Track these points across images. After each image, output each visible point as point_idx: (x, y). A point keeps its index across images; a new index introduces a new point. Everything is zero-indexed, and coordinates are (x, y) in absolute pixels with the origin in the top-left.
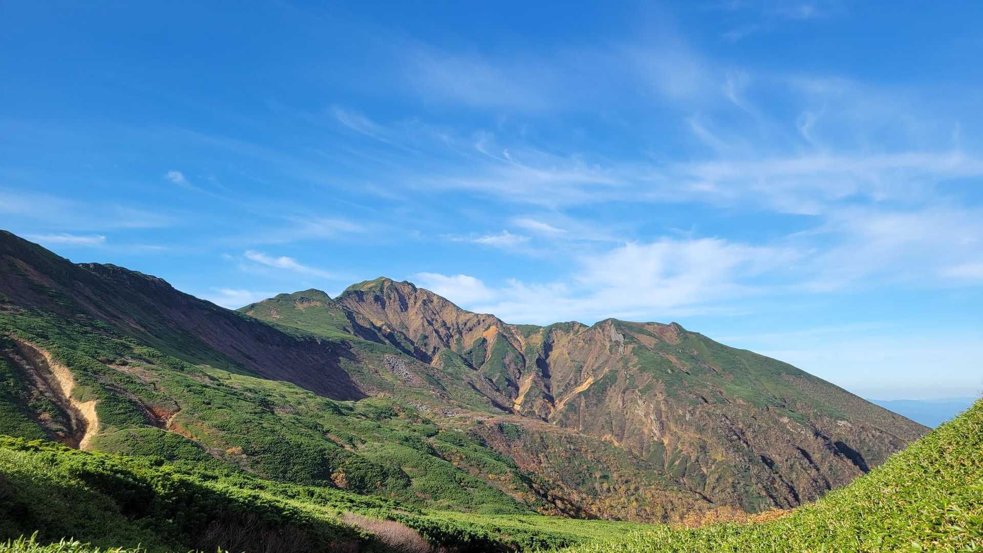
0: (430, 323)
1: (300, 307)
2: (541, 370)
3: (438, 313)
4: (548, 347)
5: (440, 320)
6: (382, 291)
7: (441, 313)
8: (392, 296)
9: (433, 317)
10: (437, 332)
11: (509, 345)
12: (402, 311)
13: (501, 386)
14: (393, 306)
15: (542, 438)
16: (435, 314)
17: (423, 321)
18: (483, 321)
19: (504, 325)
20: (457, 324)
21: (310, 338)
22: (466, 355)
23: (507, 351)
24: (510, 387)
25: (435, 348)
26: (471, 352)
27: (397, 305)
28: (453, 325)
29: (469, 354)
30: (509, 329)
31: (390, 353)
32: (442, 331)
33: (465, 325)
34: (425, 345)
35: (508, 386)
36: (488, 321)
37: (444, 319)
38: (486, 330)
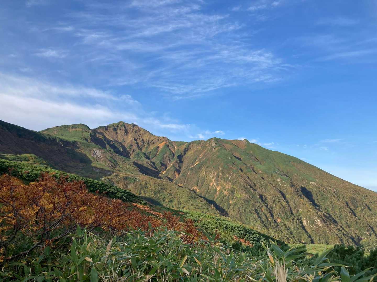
0: (135, 140)
1: (71, 130)
2: (179, 160)
3: (141, 136)
4: (186, 150)
5: (141, 139)
6: (118, 126)
7: (143, 136)
8: (122, 129)
9: (138, 137)
10: (137, 143)
11: (169, 150)
12: (125, 135)
13: (158, 166)
14: (121, 133)
15: (146, 183)
16: (139, 136)
17: (133, 139)
18: (161, 139)
19: (170, 142)
20: (148, 141)
21: (53, 139)
22: (148, 153)
23: (167, 152)
24: (162, 167)
25: (134, 150)
26: (150, 152)
27: (123, 132)
28: (146, 141)
29: (149, 153)
30: (172, 143)
31: (97, 148)
32: (140, 143)
33: (152, 141)
34: (130, 149)
35: (161, 166)
36: (164, 139)
37: (143, 139)
38: (161, 143)
